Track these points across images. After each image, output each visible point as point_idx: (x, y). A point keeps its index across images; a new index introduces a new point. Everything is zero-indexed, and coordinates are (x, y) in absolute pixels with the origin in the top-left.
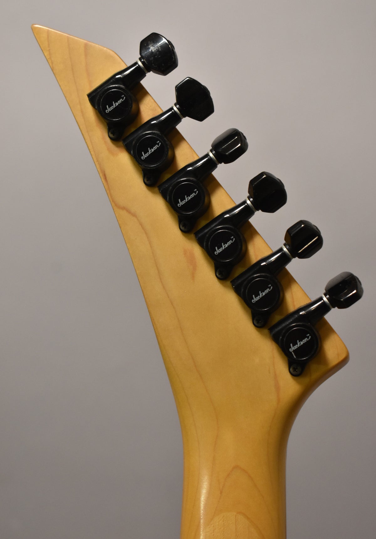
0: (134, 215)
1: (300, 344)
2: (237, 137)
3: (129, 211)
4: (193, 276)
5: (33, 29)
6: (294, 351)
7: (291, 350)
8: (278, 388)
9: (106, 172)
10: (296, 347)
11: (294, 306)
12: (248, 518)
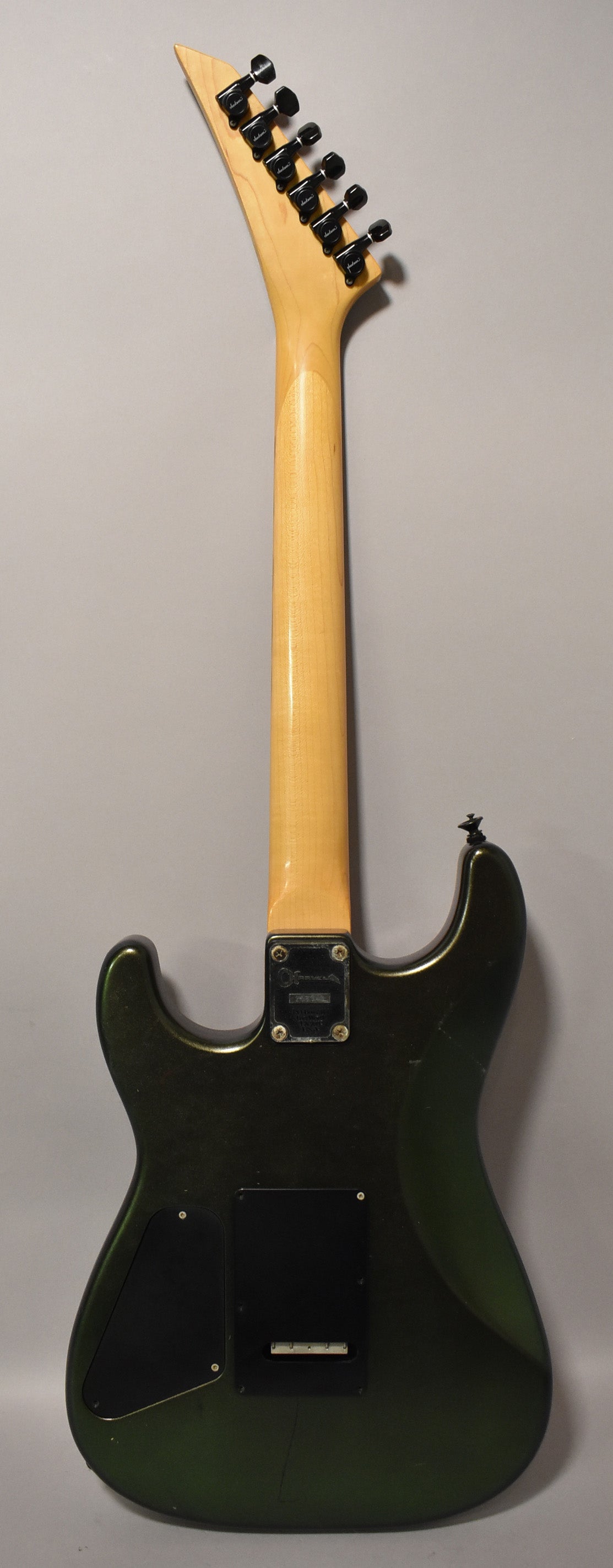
0: (246, 180)
1: (353, 264)
2: (311, 138)
3: (243, 177)
4: (285, 221)
5: (175, 48)
6: (350, 268)
7: (348, 268)
8: (338, 294)
9: (227, 150)
10: (351, 266)
11: (349, 241)
12: (320, 375)
